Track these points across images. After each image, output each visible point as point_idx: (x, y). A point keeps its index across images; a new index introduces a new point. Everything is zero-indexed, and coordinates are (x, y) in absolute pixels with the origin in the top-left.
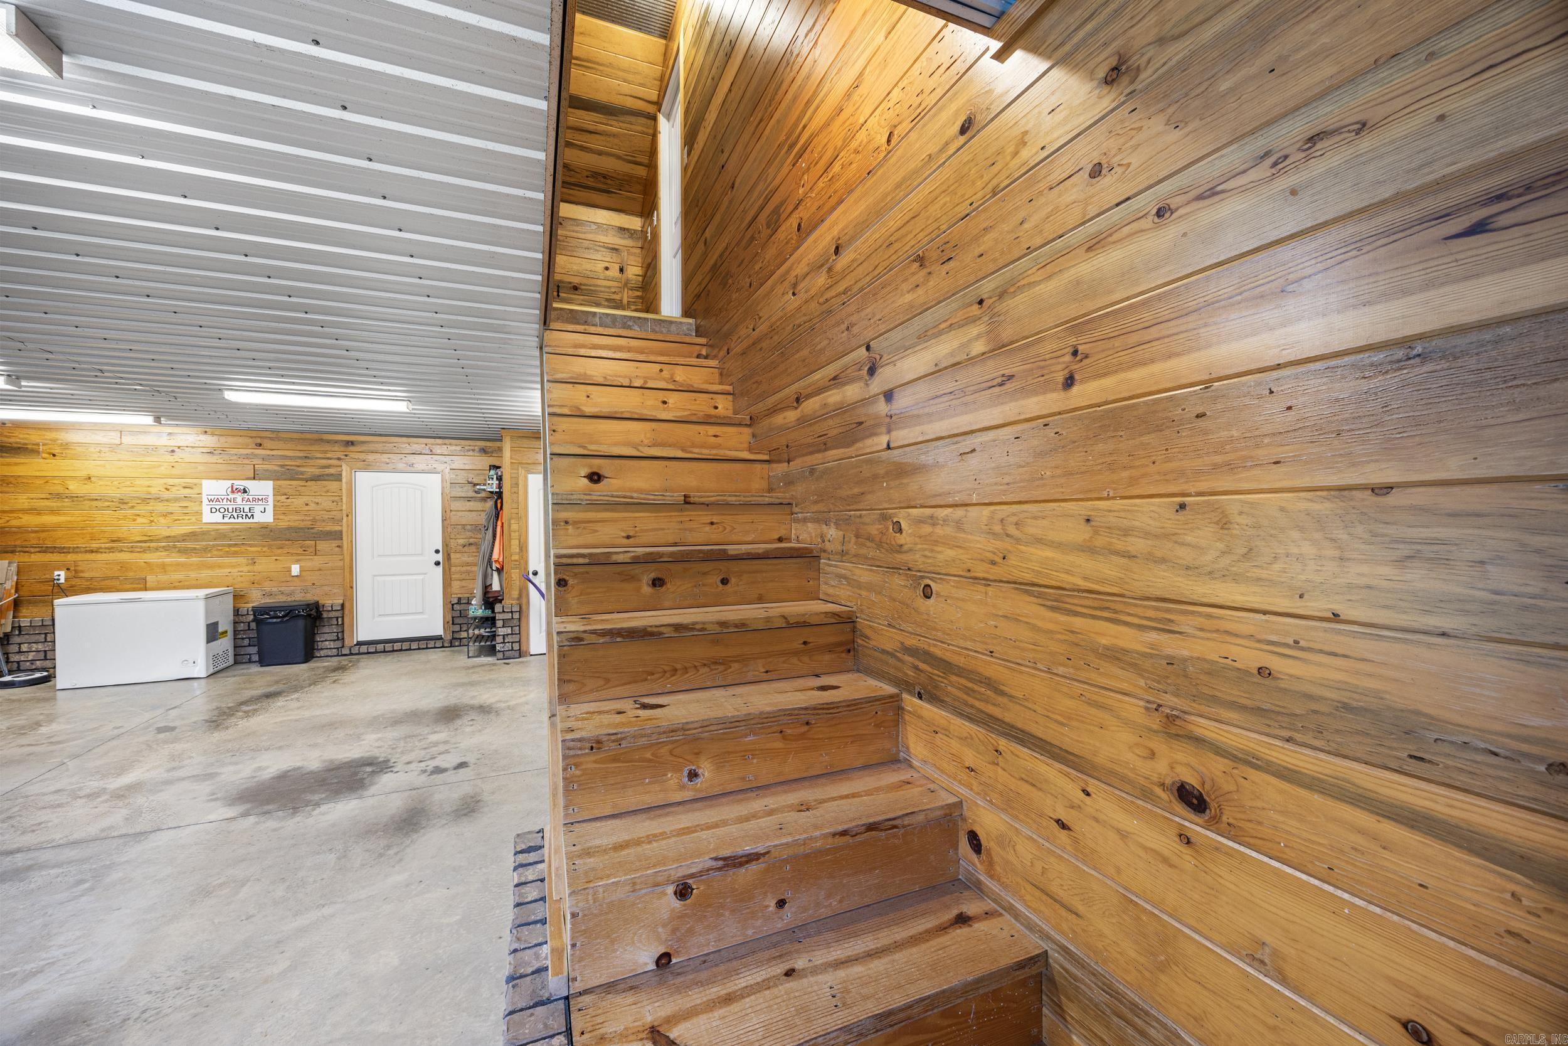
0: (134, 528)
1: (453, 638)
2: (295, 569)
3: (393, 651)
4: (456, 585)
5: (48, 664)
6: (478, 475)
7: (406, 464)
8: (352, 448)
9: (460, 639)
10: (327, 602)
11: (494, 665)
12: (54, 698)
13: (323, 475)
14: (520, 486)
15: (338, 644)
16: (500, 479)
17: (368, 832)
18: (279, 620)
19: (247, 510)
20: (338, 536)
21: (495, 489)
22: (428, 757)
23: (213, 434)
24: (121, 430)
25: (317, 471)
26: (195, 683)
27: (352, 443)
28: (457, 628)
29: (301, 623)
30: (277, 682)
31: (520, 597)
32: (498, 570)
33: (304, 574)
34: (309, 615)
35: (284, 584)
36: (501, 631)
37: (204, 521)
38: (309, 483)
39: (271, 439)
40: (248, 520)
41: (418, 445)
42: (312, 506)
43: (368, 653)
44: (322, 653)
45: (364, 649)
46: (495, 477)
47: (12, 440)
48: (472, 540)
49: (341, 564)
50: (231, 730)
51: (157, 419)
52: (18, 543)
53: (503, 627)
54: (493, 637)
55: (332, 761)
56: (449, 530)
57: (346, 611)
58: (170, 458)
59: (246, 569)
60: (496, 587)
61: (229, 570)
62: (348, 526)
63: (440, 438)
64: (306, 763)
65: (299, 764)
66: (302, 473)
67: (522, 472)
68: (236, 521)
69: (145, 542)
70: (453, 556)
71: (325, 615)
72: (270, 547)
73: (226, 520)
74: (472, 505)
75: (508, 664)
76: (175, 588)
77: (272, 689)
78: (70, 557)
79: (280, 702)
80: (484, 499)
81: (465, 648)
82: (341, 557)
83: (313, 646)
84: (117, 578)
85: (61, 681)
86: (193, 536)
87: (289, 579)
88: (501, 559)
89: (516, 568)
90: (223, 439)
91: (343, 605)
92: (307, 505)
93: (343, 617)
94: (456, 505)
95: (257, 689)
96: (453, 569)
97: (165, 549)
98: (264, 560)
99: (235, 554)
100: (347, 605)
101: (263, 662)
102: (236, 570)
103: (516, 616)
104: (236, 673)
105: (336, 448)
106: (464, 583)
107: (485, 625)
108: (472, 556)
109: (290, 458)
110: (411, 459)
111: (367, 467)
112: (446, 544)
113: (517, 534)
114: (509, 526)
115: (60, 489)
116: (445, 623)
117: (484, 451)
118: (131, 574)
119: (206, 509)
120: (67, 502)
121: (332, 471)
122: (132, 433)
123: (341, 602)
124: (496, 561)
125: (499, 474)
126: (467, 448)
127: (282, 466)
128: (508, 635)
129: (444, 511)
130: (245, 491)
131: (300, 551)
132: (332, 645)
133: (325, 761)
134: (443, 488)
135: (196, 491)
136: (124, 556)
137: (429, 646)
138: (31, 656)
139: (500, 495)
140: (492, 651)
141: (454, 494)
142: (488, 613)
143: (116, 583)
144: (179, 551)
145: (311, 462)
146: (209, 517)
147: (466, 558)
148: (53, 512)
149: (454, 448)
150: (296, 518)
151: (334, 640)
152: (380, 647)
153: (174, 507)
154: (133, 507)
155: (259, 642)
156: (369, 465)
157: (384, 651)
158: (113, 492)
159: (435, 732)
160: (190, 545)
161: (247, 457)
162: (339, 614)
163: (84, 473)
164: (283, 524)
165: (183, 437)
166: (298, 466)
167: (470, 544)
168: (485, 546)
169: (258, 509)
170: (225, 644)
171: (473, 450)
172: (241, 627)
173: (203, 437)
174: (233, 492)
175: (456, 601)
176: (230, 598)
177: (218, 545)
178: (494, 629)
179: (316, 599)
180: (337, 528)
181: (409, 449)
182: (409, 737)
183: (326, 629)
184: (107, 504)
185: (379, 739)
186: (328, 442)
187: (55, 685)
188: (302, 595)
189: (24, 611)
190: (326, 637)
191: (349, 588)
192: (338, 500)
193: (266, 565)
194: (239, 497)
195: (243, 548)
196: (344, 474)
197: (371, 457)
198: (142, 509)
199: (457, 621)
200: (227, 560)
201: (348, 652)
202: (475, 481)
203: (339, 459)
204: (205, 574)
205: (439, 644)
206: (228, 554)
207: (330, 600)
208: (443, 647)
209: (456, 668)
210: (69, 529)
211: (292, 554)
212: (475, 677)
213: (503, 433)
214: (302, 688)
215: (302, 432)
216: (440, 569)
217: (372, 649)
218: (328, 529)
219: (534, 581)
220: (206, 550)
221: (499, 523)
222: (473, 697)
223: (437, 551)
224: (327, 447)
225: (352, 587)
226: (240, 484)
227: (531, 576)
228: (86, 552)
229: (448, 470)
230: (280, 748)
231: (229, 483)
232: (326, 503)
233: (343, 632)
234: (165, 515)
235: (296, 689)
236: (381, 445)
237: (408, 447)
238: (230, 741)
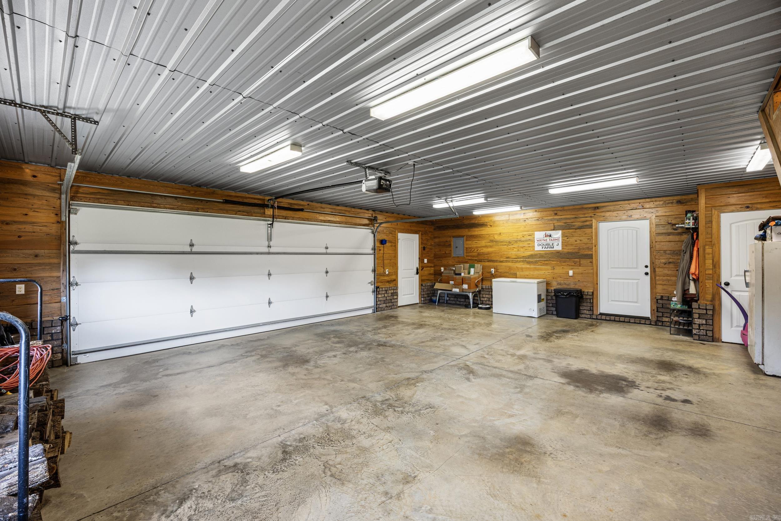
0: (513, 253)
1: (657, 320)
2: (571, 273)
3: (620, 321)
4: (659, 289)
5: (490, 303)
6: (676, 218)
7: (628, 216)
8: (598, 211)
9: (663, 322)
10: (585, 290)
11: (692, 342)
12: (492, 316)
13: (583, 226)
14: (714, 223)
15: (591, 313)
16: (696, 219)
17: (634, 418)
18: (565, 296)
19: (551, 245)
20: (590, 257)
21: (691, 226)
22: (660, 388)
23: (538, 212)
24: (509, 214)
25: (580, 224)
26: (533, 319)
27: (598, 208)
28: (660, 314)
29: (574, 299)
30: (566, 326)
31: (713, 300)
32: (694, 280)
33: (575, 275)
34: (578, 296)
35: (565, 280)
36: (697, 321)
37: (536, 250)
38: (577, 230)
39: (561, 210)
40: (551, 249)
41: (635, 204)
42: (578, 242)
43: (606, 320)
44: (583, 316)
45: (604, 317)
46: (692, 218)
47: (481, 222)
48: (671, 260)
49: (592, 271)
50: (553, 343)
51: (521, 208)
52: (482, 258)
53: (699, 318)
54: (690, 324)
55: (603, 372)
56: (655, 254)
57: (595, 296)
58: (524, 224)
59: (551, 271)
60: (692, 290)
61: (544, 272)
62: (595, 251)
63: (649, 198)
64: (589, 369)
65: (586, 368)
66: (574, 226)
67: (715, 212)
68: (547, 249)
69: (516, 258)
70: (657, 270)
71: (584, 297)
72: (560, 261)
73: (543, 249)
74: (671, 238)
75: (704, 344)
76: (526, 278)
77: (564, 328)
78: (495, 264)
79: (570, 335)
80: (680, 234)
81: (669, 328)
82: (592, 268)
83: (579, 311)
84: (508, 272)
85: (495, 310)
86: (531, 256)
87: (568, 277)
88: (697, 273)
89: (710, 279)
90: (542, 213)
91: (593, 293)
92: (576, 241)
93: (593, 299)
94: (660, 238)
95: (558, 327)
96: (657, 278)
97: (523, 261)
98: (557, 268)
99: (547, 264)
100: (595, 293)
101: (558, 315)
102: (547, 272)
103: (710, 312)
104: (549, 318)
105: (590, 212)
106: (665, 287)
107: (683, 315)
108: (671, 270)
109: (569, 219)
110: (630, 212)
111: (605, 220)
112: (652, 262)
113: (711, 256)
114: (704, 250)
115: (492, 238)
116: (652, 310)
117: (679, 202)
118: (512, 271)
119: (536, 244)
120: (494, 243)
121: (587, 223)
122: (513, 215)
123: (592, 291)
124: (692, 274)
125: (695, 215)
126: (667, 202)
127: (565, 223)
128: (702, 324)
129: (651, 242)
130: (550, 236)
131: (573, 264)
132: (588, 312)
133: (599, 371)
134: (651, 228)
135: (533, 237)
136: (510, 264)
137: (642, 322)
138: (485, 299)
139: (696, 230)
140: (689, 333)
141: (658, 231)
142: (685, 308)
143: (507, 274)
144: (527, 263)
145: (578, 220)
146: (538, 248)
147: (666, 272)
148: (491, 247)
149: (658, 203)
150: (572, 248)
151: (589, 310)
152: (612, 318)
153: (525, 244)
154: (512, 245)
155: (556, 306)
156: (606, 219)
157: (615, 321)
158: (507, 239)
159: (661, 375)
160: (530, 260)
161: (551, 220)
162: (591, 297)
163: (498, 232)
164: (566, 251)
165: (528, 214)
166: (572, 222)
167: (670, 263)
168: (684, 264)
169: (555, 244)
170: (543, 304)
171: (672, 203)
172: (549, 298)
173: (535, 213)
174: (546, 236)
175: (659, 297)
176: (545, 284)
177: (541, 260)
178: (690, 319)
179: (580, 288)
180: (590, 253)
181: (629, 207)
182: (644, 372)
183: (585, 304)
184: (505, 243)
185: (625, 368)
186: (586, 208)
187: (492, 311)
188: (574, 285)
189: (484, 283)
190: (585, 308)
191: (596, 284)
192: (590, 239)
193: (559, 270)
194: (548, 238)
195: (550, 262)
196: (593, 224)
197: (608, 214)
198: (516, 245)
199: (660, 310)
200: (543, 267)
201: (595, 317)
202: (673, 222)
203: (591, 217)
204: (536, 273)
205: (648, 322)
206: (544, 264)
207: (587, 290)
208: (650, 324)
209: (663, 339)
210: (495, 253)
211: (570, 265)
212: (679, 348)
213: (699, 187)
214: (578, 331)
215: (574, 205)
216: (648, 278)
217: (608, 319)
218: (586, 253)
219: (727, 290)
220: (536, 262)
221: (695, 249)
222: (682, 360)
223: (646, 267)
224: (586, 211)
225: (597, 284)
226: (548, 233)
227: (723, 285)
228: (500, 262)
229: (654, 217)
230: (576, 357)
231: (544, 233)
232: (585, 240)
233: (593, 306)
234: (522, 247)
235: (575, 331)
236: (613, 207)
237: (628, 206)
238: (553, 348)
